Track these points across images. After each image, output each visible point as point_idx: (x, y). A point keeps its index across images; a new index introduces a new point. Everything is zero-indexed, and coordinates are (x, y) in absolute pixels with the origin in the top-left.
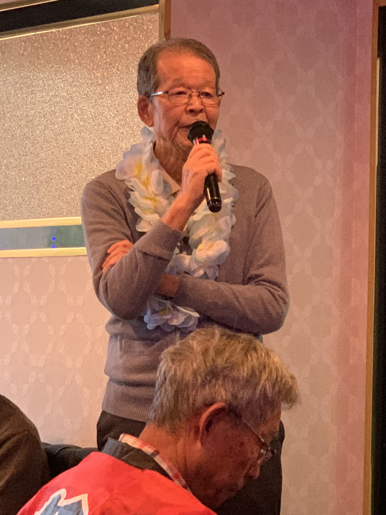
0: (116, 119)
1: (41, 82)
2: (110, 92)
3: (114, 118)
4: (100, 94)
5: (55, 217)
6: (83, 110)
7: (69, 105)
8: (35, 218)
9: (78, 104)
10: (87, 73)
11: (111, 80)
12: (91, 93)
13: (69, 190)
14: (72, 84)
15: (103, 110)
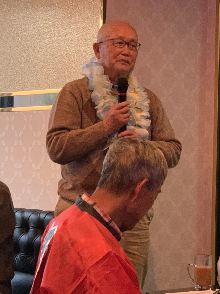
0: (78, 35)
1: (38, 16)
2: (74, 21)
3: (77, 35)
4: (69, 22)
5: (45, 89)
6: (60, 31)
7: (53, 28)
8: (35, 90)
9: (57, 28)
10: (63, 11)
11: (75, 15)
12: (64, 22)
13: (53, 74)
14: (54, 17)
15: (71, 31)
